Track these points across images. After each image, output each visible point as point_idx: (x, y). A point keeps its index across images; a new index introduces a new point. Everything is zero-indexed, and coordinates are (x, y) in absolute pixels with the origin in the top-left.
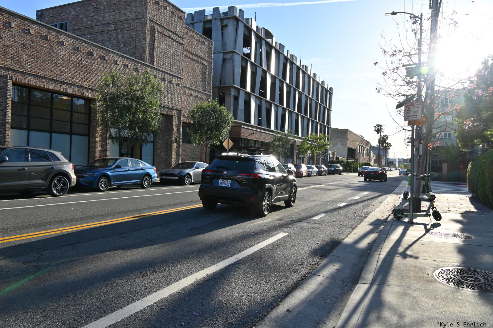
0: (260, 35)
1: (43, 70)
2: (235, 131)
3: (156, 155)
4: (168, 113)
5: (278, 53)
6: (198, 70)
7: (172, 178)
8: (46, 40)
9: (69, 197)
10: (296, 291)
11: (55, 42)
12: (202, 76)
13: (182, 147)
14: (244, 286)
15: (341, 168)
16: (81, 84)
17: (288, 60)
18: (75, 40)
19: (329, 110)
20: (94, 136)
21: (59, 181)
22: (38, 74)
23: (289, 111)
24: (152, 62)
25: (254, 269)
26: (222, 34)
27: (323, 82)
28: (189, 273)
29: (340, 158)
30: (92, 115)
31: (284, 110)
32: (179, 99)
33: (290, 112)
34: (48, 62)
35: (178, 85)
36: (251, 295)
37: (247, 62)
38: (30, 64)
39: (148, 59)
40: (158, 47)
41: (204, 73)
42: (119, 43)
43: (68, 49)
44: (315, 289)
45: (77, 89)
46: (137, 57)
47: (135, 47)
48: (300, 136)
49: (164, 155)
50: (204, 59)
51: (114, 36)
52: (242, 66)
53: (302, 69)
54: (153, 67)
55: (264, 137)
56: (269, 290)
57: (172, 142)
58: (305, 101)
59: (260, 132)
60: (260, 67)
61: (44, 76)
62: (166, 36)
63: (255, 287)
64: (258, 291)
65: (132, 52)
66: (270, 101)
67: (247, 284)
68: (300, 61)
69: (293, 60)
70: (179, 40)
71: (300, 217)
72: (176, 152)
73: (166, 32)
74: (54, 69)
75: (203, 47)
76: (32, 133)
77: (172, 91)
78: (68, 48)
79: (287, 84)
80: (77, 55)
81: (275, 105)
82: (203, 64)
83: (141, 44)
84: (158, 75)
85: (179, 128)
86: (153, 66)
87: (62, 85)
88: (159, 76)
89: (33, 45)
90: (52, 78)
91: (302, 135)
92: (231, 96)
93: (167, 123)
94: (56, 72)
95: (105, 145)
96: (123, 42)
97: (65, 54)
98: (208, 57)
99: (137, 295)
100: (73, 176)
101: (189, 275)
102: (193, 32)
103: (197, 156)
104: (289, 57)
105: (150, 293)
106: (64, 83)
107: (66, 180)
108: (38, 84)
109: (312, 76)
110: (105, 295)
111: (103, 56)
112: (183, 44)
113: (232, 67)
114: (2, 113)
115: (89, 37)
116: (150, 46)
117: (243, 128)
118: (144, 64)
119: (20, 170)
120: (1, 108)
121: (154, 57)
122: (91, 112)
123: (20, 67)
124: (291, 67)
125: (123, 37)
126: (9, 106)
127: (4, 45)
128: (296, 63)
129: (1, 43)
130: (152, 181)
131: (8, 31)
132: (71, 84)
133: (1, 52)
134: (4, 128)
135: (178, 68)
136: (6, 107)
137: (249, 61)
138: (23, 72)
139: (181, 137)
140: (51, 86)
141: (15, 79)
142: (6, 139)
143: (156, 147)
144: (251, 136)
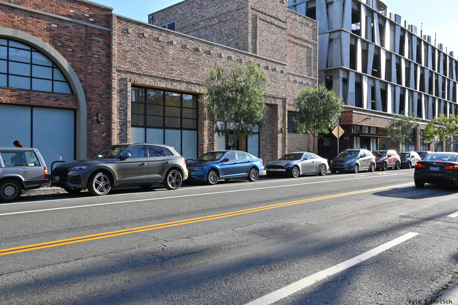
0: (371, 7)
1: (156, 70)
2: (345, 117)
3: (261, 147)
4: (273, 103)
5: (393, 25)
6: (303, 54)
7: (279, 170)
8: (158, 42)
9: (182, 190)
11: (166, 42)
12: (307, 60)
13: (288, 137)
14: (372, 292)
16: (189, 80)
17: (406, 32)
18: (182, 38)
20: (201, 130)
21: (173, 175)
22: (152, 74)
23: (409, 90)
24: (255, 51)
25: (381, 274)
26: (328, 12)
27: (451, 53)
30: (199, 109)
31: (404, 90)
32: (283, 87)
33: (411, 92)
34: (160, 62)
35: (282, 72)
37: (356, 39)
38: (145, 65)
39: (251, 48)
40: (260, 35)
41: (309, 56)
42: (223, 36)
43: (177, 48)
45: (186, 85)
46: (241, 48)
47: (238, 38)
48: (424, 118)
49: (269, 147)
50: (309, 42)
51: (217, 30)
52: (351, 44)
53: (424, 41)
54: (255, 56)
55: (380, 122)
57: (277, 133)
58: (429, 77)
59: (374, 116)
60: (373, 44)
61: (157, 76)
62: (268, 22)
63: (385, 294)
64: (389, 298)
65: (235, 43)
66: (386, 81)
67: (375, 290)
68: (421, 31)
69: (412, 31)
70: (282, 25)
71: (432, 214)
72: (282, 143)
73: (268, 19)
74: (166, 68)
75: (308, 29)
76: (149, 130)
77: (275, 79)
78: (177, 46)
79: (405, 60)
80: (185, 53)
81: (392, 85)
82: (308, 47)
83: (244, 34)
84: (261, 64)
85: (284, 118)
87: (173, 83)
88: (262, 65)
89: (147, 47)
90: (164, 77)
91: (427, 117)
92: (339, 79)
93: (271, 113)
94: (167, 71)
95: (212, 139)
96: (226, 35)
97: (174, 52)
98: (313, 39)
100: (186, 171)
101: (308, 275)
102: (295, 15)
103: (304, 146)
104: (407, 28)
106: (173, 80)
107: (179, 174)
108: (152, 83)
109: (437, 47)
111: (208, 51)
112: (286, 29)
113: (340, 47)
114: (124, 113)
115: (194, 34)
116: (252, 35)
117: (354, 113)
118: (247, 54)
119: (141, 165)
120: (123, 109)
121: (256, 46)
122: (199, 107)
123: (137, 69)
124: (410, 39)
125: (226, 30)
126: (129, 107)
127: (123, 51)
128: (415, 34)
129: (121, 48)
130: (259, 174)
131: (126, 38)
132: (180, 81)
133: (121, 57)
134: (126, 127)
135: (281, 55)
136: (126, 107)
137: (360, 38)
138: (140, 74)
139: (287, 127)
140: (163, 85)
141: (133, 81)
142: (128, 137)
143: (261, 138)
144: (364, 122)
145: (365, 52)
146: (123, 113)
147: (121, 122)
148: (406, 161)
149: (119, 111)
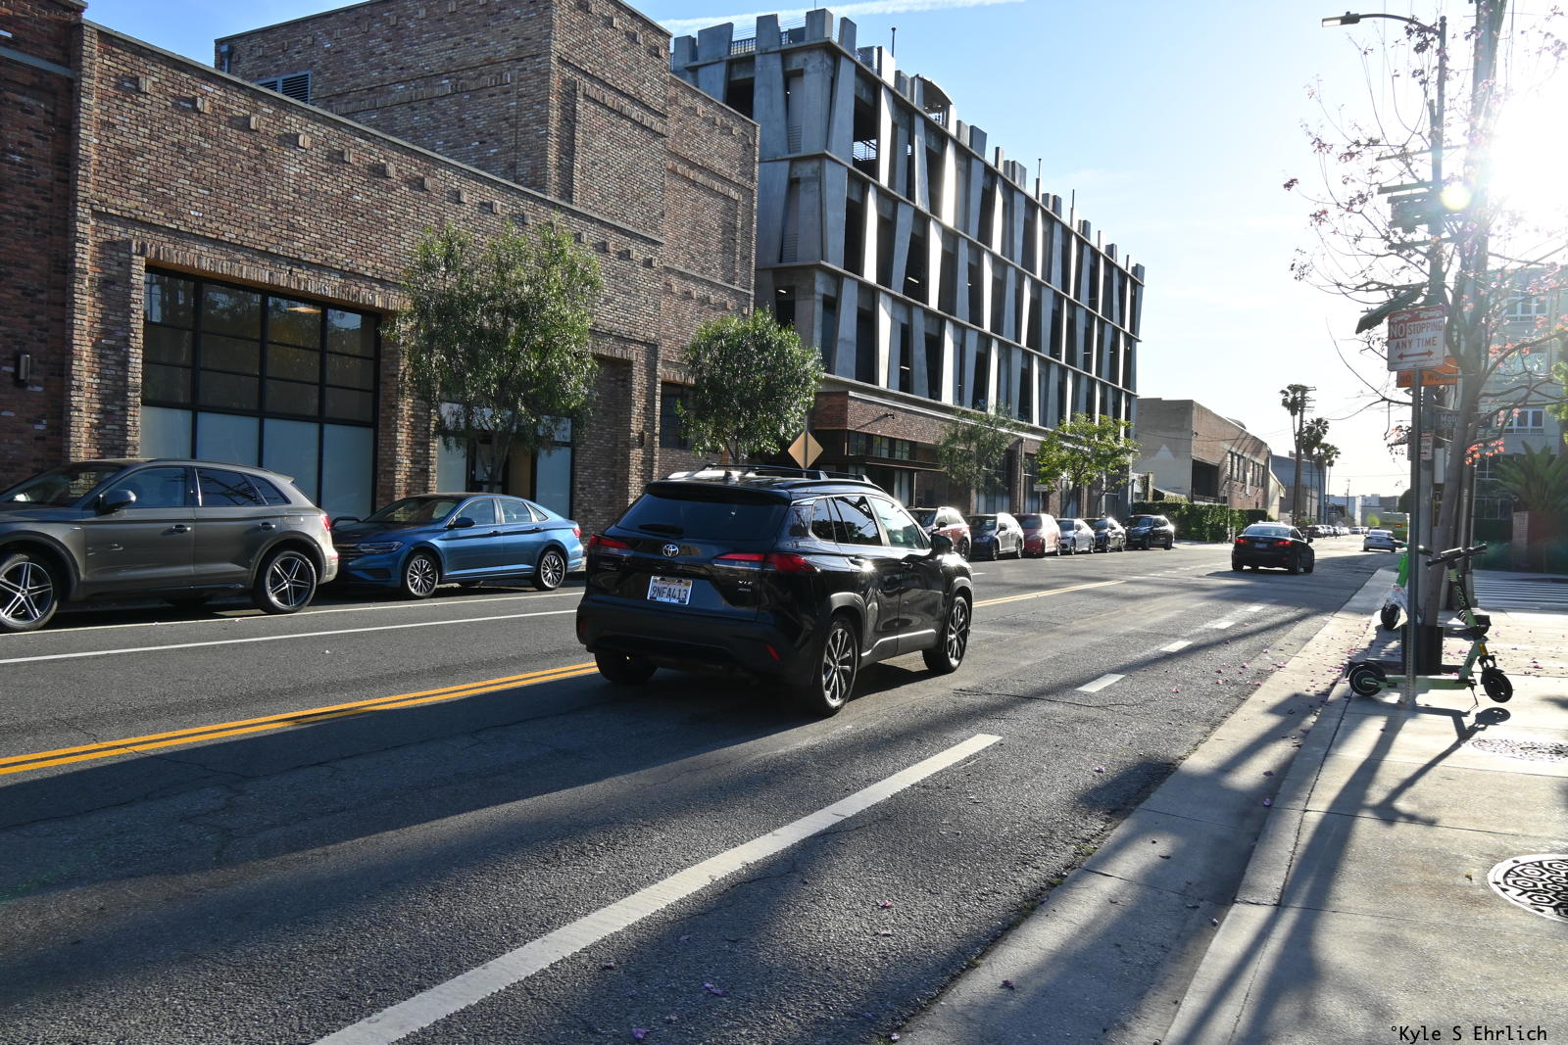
0: (907, 98)
1: (238, 224)
2: (826, 409)
3: (579, 486)
4: (618, 354)
5: (965, 156)
6: (712, 216)
8: (244, 131)
9: (317, 615)
10: (1032, 924)
11: (273, 135)
12: (723, 233)
13: (660, 459)
14: (864, 904)
15: (1171, 528)
16: (350, 265)
17: (999, 179)
18: (331, 129)
19: (1131, 340)
20: (389, 426)
21: (287, 565)
22: (223, 235)
23: (1001, 343)
24: (567, 193)
25: (894, 851)
26: (787, 98)
27: (1111, 249)
28: (690, 857)
29: (1166, 493)
30: (383, 360)
31: (986, 340)
32: (650, 309)
33: (1006, 349)
34: (251, 200)
35: (648, 263)
36: (885, 932)
37: (864, 187)
38: (197, 204)
39: (556, 184)
40: (586, 144)
41: (730, 224)
42: (467, 135)
43: (311, 157)
44: (1092, 917)
45: (339, 280)
46: (523, 179)
47: (516, 148)
48: (1036, 423)
49: (604, 487)
50: (730, 181)
51: (450, 116)
52: (849, 201)
53: (1042, 209)
54: (568, 208)
55: (920, 426)
56: (944, 917)
57: (629, 446)
58: (1054, 311)
59: (906, 411)
60: (908, 204)
61: (239, 242)
62: (611, 110)
63: (898, 906)
64: (910, 918)
65: (505, 162)
66: (940, 312)
67: (872, 898)
68: (1038, 180)
69: (1014, 179)
70: (652, 123)
71: (1038, 684)
72: (642, 477)
73: (610, 98)
74: (271, 220)
75: (728, 142)
76: (203, 418)
77: (628, 283)
78: (312, 153)
79: (994, 256)
80: (338, 176)
81: (956, 325)
82: (727, 198)
83: (533, 138)
84: (585, 234)
85: (651, 402)
86: (569, 206)
87: (294, 270)
88: (589, 238)
89: (206, 145)
90: (264, 248)
91: (1043, 421)
92: (814, 298)
93: (612, 385)
94: (277, 230)
95: (424, 456)
96: (479, 133)
97: (302, 172)
98: (743, 174)
99: (530, 925)
100: (330, 553)
101: (690, 863)
102: (693, 97)
104: (1001, 169)
105: (570, 917)
106: (298, 263)
107: (307, 564)
108: (222, 266)
109: (1075, 228)
110: (433, 922)
111: (418, 178)
112: (664, 136)
113: (818, 205)
114: (115, 357)
115: (373, 120)
116: (561, 144)
117: (852, 398)
118: (542, 199)
119: (171, 531)
120: (113, 342)
121: (572, 178)
122: (382, 354)
123: (169, 215)
124: (1008, 201)
125: (479, 117)
126: (135, 337)
127: (119, 149)
128: (1022, 189)
129: (112, 140)
130: (569, 567)
131: (130, 106)
132: (320, 267)
133: (109, 171)
134: (122, 403)
135: (648, 212)
136: (126, 341)
137: (874, 184)
138: (178, 230)
139: (657, 430)
140: (262, 274)
141: (153, 254)
142: (128, 438)
143: (578, 460)
144: (877, 424)
145: (887, 227)
146: (113, 357)
147: (103, 386)
148: (986, 540)
149: (98, 351)
